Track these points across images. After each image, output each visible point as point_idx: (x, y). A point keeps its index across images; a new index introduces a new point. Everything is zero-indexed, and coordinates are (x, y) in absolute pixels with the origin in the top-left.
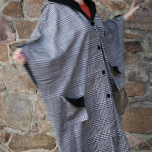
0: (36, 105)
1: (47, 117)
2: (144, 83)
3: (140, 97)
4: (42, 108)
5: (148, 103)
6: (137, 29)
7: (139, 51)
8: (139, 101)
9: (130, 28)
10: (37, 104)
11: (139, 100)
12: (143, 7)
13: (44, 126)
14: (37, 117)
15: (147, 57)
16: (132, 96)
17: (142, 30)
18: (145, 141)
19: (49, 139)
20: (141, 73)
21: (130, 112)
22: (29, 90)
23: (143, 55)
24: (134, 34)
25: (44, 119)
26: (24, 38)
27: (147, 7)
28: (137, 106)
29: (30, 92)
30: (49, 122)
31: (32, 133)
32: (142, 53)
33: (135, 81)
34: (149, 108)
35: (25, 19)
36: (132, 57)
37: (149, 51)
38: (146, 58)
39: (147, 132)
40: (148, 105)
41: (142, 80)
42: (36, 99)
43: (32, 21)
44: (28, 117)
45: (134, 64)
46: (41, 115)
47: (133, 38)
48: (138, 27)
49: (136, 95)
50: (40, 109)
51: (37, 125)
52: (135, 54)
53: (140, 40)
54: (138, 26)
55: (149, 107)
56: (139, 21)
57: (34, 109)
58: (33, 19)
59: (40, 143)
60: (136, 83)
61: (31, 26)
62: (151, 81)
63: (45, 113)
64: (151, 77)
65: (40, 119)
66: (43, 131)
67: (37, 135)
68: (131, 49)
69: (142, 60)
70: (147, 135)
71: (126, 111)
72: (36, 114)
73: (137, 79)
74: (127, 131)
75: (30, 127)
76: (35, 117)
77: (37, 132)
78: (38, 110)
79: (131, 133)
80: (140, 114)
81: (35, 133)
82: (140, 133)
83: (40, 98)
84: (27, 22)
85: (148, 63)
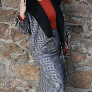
0: (9, 68)
1: (17, 76)
2: (84, 53)
3: (81, 63)
4: (14, 70)
5: (87, 67)
6: (80, 17)
7: (81, 32)
8: (81, 66)
9: (75, 16)
10: (10, 68)
11: (81, 65)
12: (84, 2)
13: (15, 83)
14: (10, 77)
15: (87, 36)
16: (76, 63)
17: (83, 18)
20: (82, 47)
21: (74, 74)
22: (5, 58)
23: (83, 35)
24: (78, 20)
25: (15, 78)
26: (2, 21)
27: (87, 2)
28: (79, 69)
29: (6, 59)
30: (18, 80)
31: (6, 87)
32: (83, 33)
33: (78, 52)
34: (87, 71)
35: (2, 8)
36: (76, 36)
37: (88, 32)
38: (85, 37)
39: (86, 87)
40: (86, 69)
41: (83, 51)
42: (9, 64)
43: (7, 9)
44: (4, 76)
45: (78, 41)
46: (13, 75)
47: (77, 23)
49: (78, 62)
51: (10, 82)
52: (78, 34)
53: (82, 24)
54: (81, 15)
55: (88, 70)
56: (82, 11)
57: (8, 71)
58: (8, 9)
60: (79, 54)
61: (7, 13)
62: (89, 52)
63: (16, 74)
64: (89, 50)
65: (12, 78)
66: (14, 86)
67: (10, 89)
68: (76, 30)
69: (83, 38)
70: (86, 89)
71: (72, 73)
72: (9, 74)
73: (80, 51)
74: (72, 86)
75: (5, 83)
76: (8, 77)
77: (10, 87)
78: (11, 72)
79: (75, 87)
80: (81, 75)
81: (8, 87)
82: (81, 88)
83: (12, 64)
84: (4, 10)
85: (87, 40)
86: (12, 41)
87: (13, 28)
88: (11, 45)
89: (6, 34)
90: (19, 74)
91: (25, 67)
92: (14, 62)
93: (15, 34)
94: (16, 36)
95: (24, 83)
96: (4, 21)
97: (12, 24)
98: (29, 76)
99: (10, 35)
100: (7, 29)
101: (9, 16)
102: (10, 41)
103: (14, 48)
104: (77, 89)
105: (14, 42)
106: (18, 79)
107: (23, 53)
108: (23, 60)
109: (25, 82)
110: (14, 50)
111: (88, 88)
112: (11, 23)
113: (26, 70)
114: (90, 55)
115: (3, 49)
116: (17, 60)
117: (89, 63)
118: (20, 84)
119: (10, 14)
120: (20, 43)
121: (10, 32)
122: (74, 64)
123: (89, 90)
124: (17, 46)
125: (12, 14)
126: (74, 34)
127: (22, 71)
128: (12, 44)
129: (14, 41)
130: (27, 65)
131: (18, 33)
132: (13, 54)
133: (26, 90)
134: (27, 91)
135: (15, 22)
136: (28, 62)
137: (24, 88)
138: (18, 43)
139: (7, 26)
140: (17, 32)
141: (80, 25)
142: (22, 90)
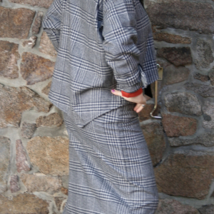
0: (17, 146)
1: (35, 166)
2: (195, 115)
3: (188, 138)
4: (28, 152)
5: (200, 148)
6: (185, 28)
7: (188, 64)
8: (186, 145)
9: (173, 26)
10: (20, 145)
11: (186, 143)
13: (29, 182)
14: (19, 166)
16: (175, 137)
17: (193, 30)
18: (193, 210)
19: (37, 202)
20: (190, 99)
21: (171, 163)
22: (7, 122)
23: (193, 70)
24: (181, 35)
25: (31, 169)
28: (183, 152)
29: (9, 125)
30: (38, 175)
31: (9, 191)
32: (193, 66)
33: (180, 112)
34: (202, 157)
35: (3, 4)
36: (176, 73)
37: (204, 63)
38: (198, 76)
39: (197, 195)
40: (199, 151)
41: (192, 110)
42: (18, 137)
43: (14, 8)
44: (4, 165)
45: (179, 84)
46: (26, 162)
47: (179, 42)
48: (187, 25)
49: (181, 135)
50: (25, 153)
51: (18, 179)
52: (181, 69)
53: (190, 46)
54: (188, 22)
55: (203, 154)
56: (189, 15)
57: (15, 152)
58: (17, 6)
59: (22, 208)
60: (181, 115)
61: (13, 17)
62: (207, 113)
63: (32, 160)
64: (207, 107)
65: (24, 169)
66: (28, 189)
67: (18, 196)
68: (176, 59)
69: (193, 78)
70: (197, 200)
71: (165, 161)
72: (17, 161)
73: (184, 109)
74: (165, 193)
75: (7, 182)
76: (16, 167)
77: (18, 190)
78: (22, 154)
79: (171, 195)
80: (187, 166)
81: (15, 192)
82: (186, 197)
83: (25, 136)
84: (7, 10)
85: (202, 83)
86: (24, 83)
87: (26, 53)
88: (22, 92)
89: (10, 66)
90: (39, 159)
91: (54, 145)
92: (28, 132)
93: (31, 65)
94: (34, 70)
95: (52, 183)
96: (6, 36)
97: (25, 44)
98: (63, 166)
99: (19, 68)
100: (12, 55)
101: (19, 24)
102: (20, 83)
103: (28, 100)
104: (176, 198)
105: (28, 86)
106: (39, 172)
107: (49, 111)
108: (49, 127)
109: (55, 179)
110: (28, 103)
111: (202, 198)
112: (23, 40)
113: (56, 152)
114: (208, 118)
115: (4, 100)
116: (35, 127)
117: (207, 137)
118: (42, 185)
119: (21, 18)
120: (42, 88)
121: (20, 61)
122: (171, 140)
123: (204, 202)
124: (36, 95)
125: (26, 19)
126: (172, 67)
127: (47, 153)
128: (23, 89)
129: (29, 83)
130: (58, 141)
131: (40, 65)
132: (25, 113)
133: (55, 198)
134: (58, 201)
135: (31, 39)
136: (60, 132)
137: (52, 194)
138: (38, 88)
139: (12, 47)
140: (37, 61)
141: (184, 48)
142: (47, 199)
